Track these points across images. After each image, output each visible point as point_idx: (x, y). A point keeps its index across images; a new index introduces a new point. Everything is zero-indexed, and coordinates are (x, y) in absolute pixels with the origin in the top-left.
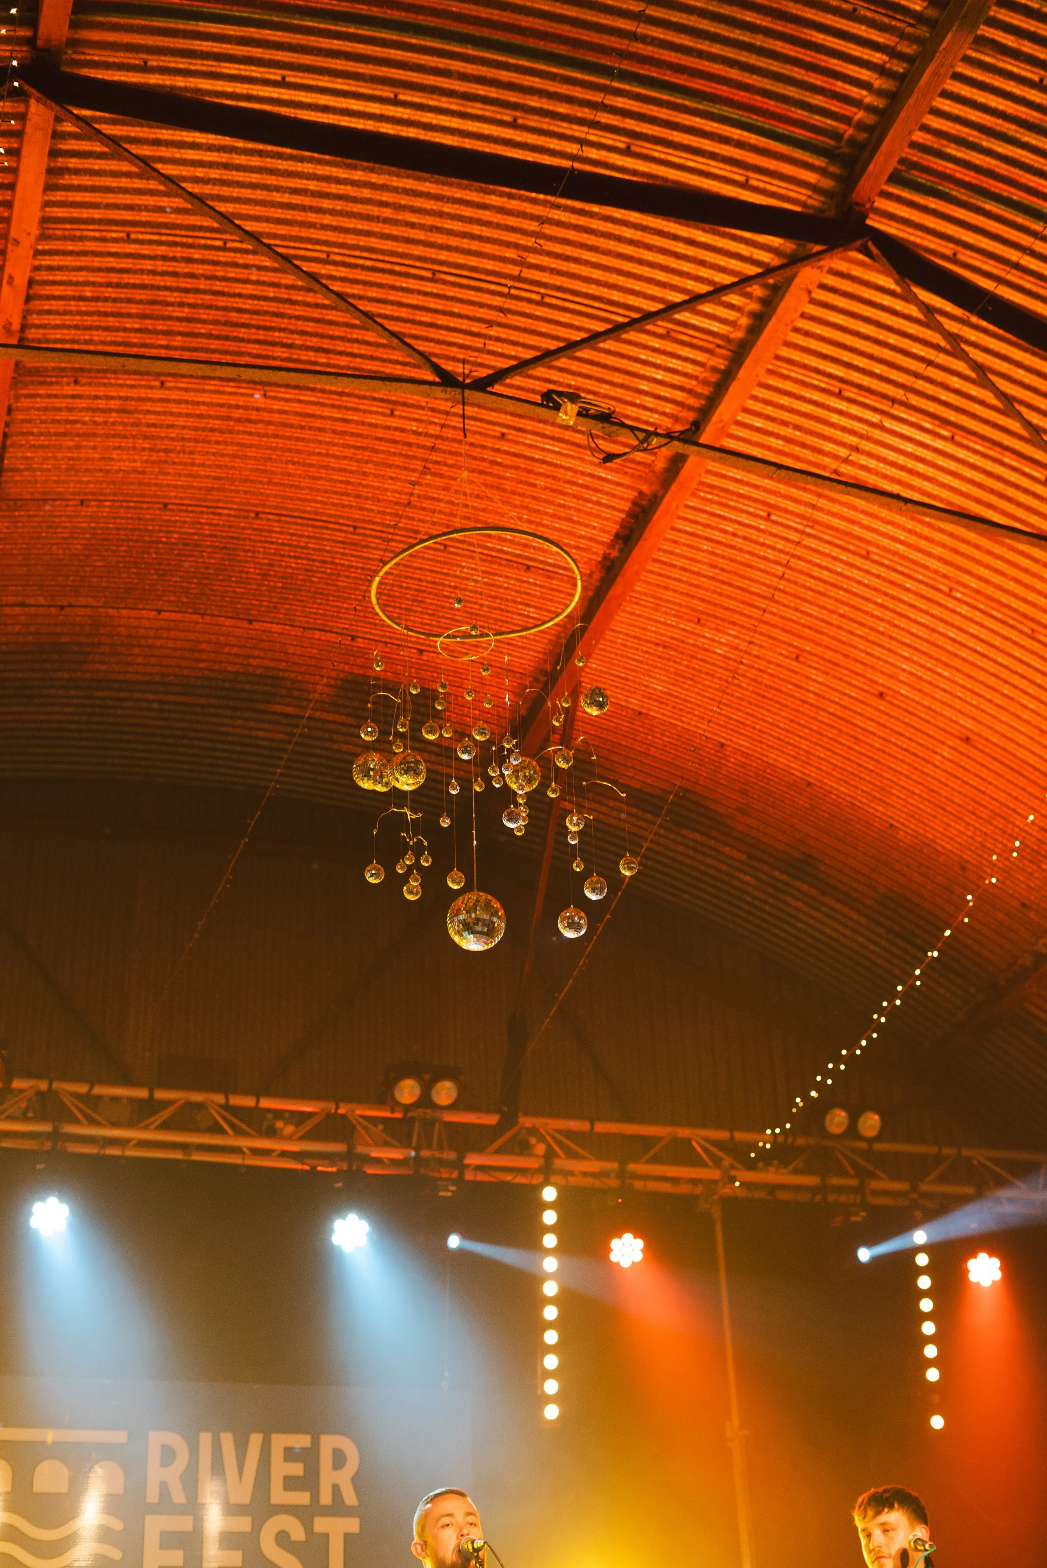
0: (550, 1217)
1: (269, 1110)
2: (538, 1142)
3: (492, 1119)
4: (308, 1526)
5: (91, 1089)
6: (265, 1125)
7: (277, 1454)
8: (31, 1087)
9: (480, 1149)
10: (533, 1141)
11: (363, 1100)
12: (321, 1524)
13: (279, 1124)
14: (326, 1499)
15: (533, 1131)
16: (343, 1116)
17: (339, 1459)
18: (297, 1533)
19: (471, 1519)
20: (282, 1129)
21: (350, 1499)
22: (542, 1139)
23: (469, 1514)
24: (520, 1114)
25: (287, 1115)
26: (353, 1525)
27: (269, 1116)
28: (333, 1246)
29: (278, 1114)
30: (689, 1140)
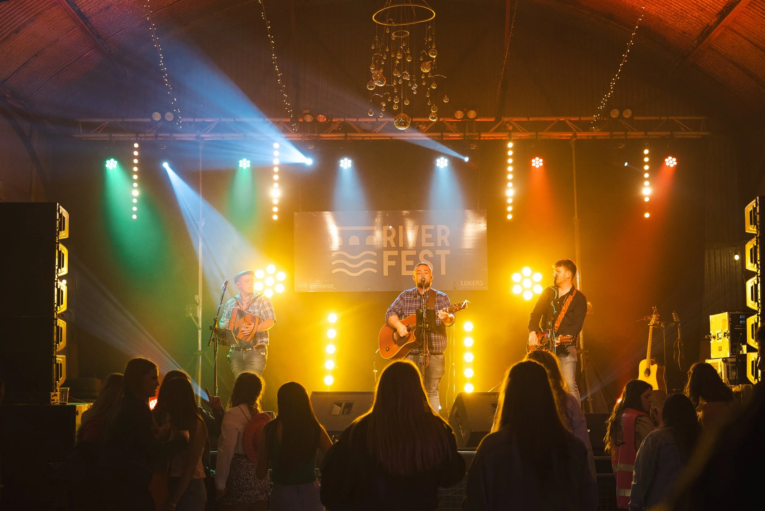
0: (510, 153)
1: (417, 122)
2: (510, 125)
3: (493, 120)
4: (434, 253)
5: (357, 120)
6: (416, 126)
7: (423, 231)
8: (338, 121)
9: (487, 131)
10: (508, 125)
11: (447, 117)
12: (438, 252)
13: (420, 126)
14: (439, 244)
15: (508, 122)
16: (442, 122)
17: (443, 233)
18: (431, 255)
19: (426, 272)
20: (421, 128)
21: (447, 244)
22: (511, 124)
23: (425, 270)
24: (502, 117)
25: (423, 123)
26: (448, 252)
27: (417, 123)
28: (436, 166)
29: (420, 123)
30: (564, 121)
